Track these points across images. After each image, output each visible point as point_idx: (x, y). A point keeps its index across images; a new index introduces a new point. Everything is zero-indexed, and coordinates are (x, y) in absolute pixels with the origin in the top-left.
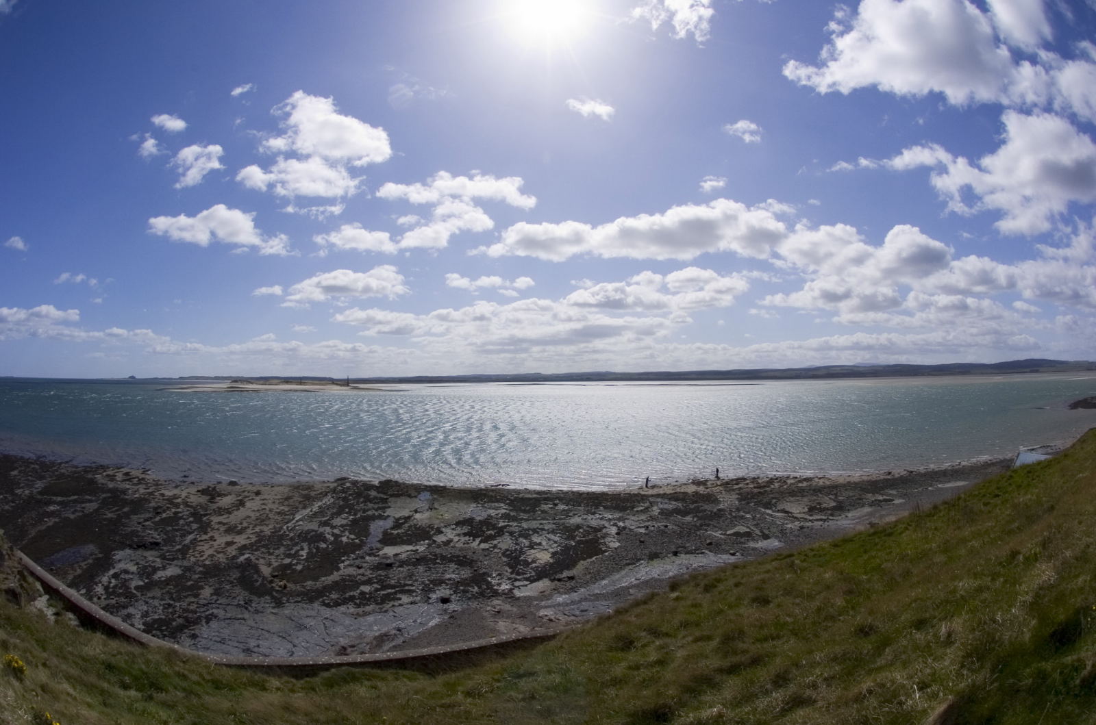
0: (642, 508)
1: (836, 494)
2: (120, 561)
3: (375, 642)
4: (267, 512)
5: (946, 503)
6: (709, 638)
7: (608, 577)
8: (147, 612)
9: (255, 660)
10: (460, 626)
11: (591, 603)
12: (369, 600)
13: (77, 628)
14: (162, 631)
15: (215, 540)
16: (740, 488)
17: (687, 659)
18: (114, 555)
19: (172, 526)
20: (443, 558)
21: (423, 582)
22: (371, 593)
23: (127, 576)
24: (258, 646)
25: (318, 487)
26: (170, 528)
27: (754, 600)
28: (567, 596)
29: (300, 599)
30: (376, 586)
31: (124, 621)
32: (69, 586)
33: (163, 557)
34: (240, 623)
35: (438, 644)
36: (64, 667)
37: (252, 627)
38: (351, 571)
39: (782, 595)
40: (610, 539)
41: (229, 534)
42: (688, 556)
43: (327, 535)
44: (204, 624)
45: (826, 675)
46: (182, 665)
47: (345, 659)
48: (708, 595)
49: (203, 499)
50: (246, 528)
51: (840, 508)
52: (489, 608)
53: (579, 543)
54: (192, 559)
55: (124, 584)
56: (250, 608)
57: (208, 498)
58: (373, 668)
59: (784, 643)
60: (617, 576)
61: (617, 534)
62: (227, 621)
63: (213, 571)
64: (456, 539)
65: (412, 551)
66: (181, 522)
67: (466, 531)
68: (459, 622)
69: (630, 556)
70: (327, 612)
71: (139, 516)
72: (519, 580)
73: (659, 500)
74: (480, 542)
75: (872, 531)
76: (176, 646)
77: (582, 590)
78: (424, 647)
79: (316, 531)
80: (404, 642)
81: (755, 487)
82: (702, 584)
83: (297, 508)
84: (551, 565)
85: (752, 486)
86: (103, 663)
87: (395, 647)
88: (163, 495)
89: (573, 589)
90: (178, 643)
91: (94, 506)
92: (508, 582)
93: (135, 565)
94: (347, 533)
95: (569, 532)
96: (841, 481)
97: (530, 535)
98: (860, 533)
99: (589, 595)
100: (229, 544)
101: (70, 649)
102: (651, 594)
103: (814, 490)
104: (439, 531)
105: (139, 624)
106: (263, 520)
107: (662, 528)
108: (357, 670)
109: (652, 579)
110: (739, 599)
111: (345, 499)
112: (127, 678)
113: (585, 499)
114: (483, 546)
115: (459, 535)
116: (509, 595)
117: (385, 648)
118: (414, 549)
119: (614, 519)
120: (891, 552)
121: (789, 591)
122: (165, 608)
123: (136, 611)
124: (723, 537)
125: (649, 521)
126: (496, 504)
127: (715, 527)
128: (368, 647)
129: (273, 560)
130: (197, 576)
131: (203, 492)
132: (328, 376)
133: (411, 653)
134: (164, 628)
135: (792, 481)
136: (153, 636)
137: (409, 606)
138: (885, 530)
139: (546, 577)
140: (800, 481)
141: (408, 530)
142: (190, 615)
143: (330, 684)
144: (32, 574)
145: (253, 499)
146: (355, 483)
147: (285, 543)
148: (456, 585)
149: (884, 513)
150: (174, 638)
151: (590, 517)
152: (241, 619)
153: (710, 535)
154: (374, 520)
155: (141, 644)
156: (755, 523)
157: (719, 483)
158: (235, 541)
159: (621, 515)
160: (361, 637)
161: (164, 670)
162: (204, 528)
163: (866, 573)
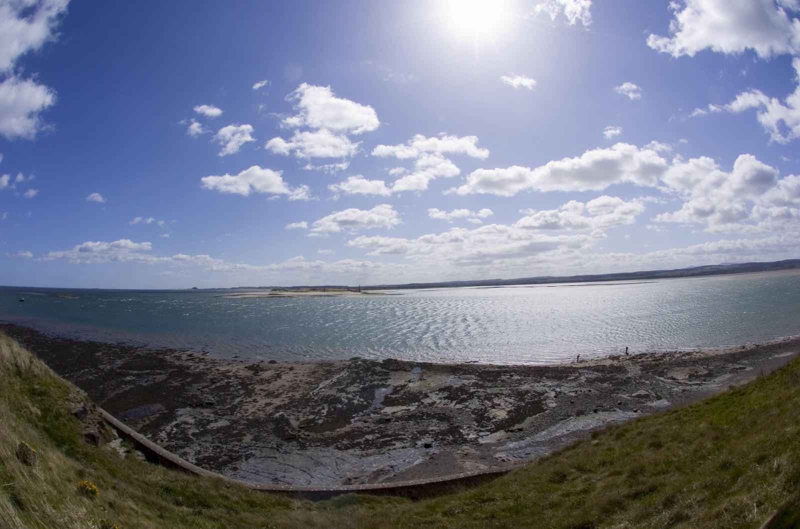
0: (573, 378)
1: (708, 365)
2: (181, 415)
3: (373, 476)
4: (298, 382)
5: (780, 369)
6: (619, 473)
7: (546, 428)
8: (200, 451)
9: (283, 487)
10: (437, 464)
11: (533, 448)
12: (371, 445)
13: (143, 462)
14: (210, 464)
15: (257, 402)
16: (643, 361)
17: (605, 488)
18: (177, 411)
19: (224, 391)
20: (428, 415)
21: (412, 433)
22: (373, 440)
23: (186, 426)
24: (284, 477)
25: (337, 364)
26: (223, 393)
27: (651, 445)
28: (517, 443)
29: (319, 444)
30: (377, 435)
31: (181, 456)
32: (139, 432)
33: (216, 413)
34: (272, 461)
35: (419, 478)
36: (131, 489)
37: (280, 463)
38: (360, 424)
39: (670, 441)
40: (550, 401)
41: (268, 398)
42: (604, 413)
43: (343, 399)
44: (244, 461)
45: (699, 499)
46: (226, 489)
47: (351, 487)
48: (619, 442)
49: (250, 373)
50: (281, 393)
51: (710, 375)
52: (459, 452)
53: (527, 403)
54: (239, 415)
55: (183, 432)
56: (280, 450)
57: (253, 372)
58: (369, 494)
59: (671, 476)
60: (553, 428)
61: (555, 397)
62: (262, 459)
63: (254, 424)
64: (438, 401)
65: (405, 410)
66: (232, 389)
67: (446, 395)
68: (437, 462)
69: (563, 413)
70: (339, 454)
71: (198, 385)
72: (483, 431)
73: (586, 371)
74: (456, 404)
75: (732, 391)
76: (221, 476)
77: (528, 438)
78: (410, 480)
79: (335, 396)
80: (394, 476)
81: (653, 361)
82: (615, 433)
83: (320, 379)
84: (507, 420)
85: (651, 360)
86: (162, 487)
87: (387, 479)
88: (218, 370)
89: (522, 438)
90: (222, 473)
91: (163, 377)
92: (475, 432)
93: (193, 418)
94: (358, 397)
95: (521, 395)
96: (711, 354)
97: (492, 398)
98: (723, 394)
99: (533, 442)
100: (268, 404)
101: (136, 476)
102: (578, 441)
103: (693, 362)
104: (426, 396)
105: (192, 459)
106: (295, 388)
107: (587, 392)
108: (360, 495)
109: (578, 430)
110: (641, 444)
111: (357, 373)
112: (180, 498)
113: (533, 371)
114: (458, 406)
115: (441, 398)
116: (475, 442)
117: (380, 480)
118: (407, 408)
119: (553, 386)
120: (744, 407)
121: (675, 437)
122: (214, 449)
123: (191, 450)
124: (629, 398)
125: (577, 387)
126: (469, 376)
127: (624, 391)
128: (368, 479)
129: (301, 416)
130: (241, 427)
131: (250, 368)
132: (344, 285)
133: (401, 484)
134: (212, 462)
135: (678, 355)
136: (203, 468)
137: (401, 450)
138: (740, 391)
139: (502, 429)
140: (684, 355)
141: (404, 395)
142: (234, 454)
143: (339, 505)
144: (110, 424)
145: (287, 373)
146: (365, 361)
147: (310, 404)
148: (436, 435)
149: (739, 378)
150: (219, 470)
151: (537, 384)
152: (273, 457)
153: (621, 397)
154: (378, 388)
155: (193, 473)
156: (652, 387)
157: (628, 358)
158: (272, 402)
159: (558, 383)
160: (363, 472)
161: (211, 493)
162: (249, 393)
163: (727, 424)
